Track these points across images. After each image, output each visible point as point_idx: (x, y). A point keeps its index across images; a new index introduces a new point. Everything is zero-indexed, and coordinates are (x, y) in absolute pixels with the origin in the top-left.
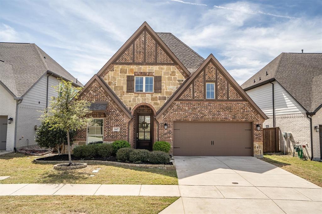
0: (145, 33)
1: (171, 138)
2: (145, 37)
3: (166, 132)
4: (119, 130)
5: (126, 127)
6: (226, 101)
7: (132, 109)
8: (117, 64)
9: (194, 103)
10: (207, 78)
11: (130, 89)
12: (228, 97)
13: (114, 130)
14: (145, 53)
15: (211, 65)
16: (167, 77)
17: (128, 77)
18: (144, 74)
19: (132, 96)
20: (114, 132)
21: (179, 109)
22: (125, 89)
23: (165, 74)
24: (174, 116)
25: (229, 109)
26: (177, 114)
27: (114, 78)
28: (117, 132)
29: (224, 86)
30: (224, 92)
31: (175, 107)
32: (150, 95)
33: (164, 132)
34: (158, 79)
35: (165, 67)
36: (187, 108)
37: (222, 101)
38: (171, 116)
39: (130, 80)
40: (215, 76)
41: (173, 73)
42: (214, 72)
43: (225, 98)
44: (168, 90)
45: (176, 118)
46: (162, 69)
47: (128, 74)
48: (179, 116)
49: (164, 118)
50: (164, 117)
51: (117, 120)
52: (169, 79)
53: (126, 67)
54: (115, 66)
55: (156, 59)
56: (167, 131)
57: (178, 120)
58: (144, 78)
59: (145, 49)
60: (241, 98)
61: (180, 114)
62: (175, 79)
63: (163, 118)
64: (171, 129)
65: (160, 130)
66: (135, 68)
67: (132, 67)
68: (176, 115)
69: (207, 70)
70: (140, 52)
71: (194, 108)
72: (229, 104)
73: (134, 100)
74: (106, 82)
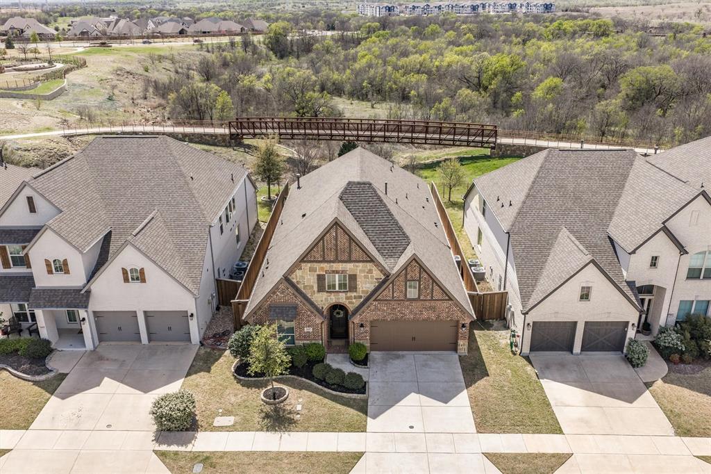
0: (336, 228)
1: (367, 337)
2: (336, 232)
3: (362, 331)
4: (311, 330)
5: (319, 327)
6: (430, 300)
7: (324, 308)
8: (305, 262)
9: (393, 303)
10: (409, 277)
11: (321, 288)
12: (432, 297)
13: (305, 330)
14: (336, 250)
15: (414, 263)
16: (363, 275)
17: (318, 276)
18: (337, 272)
19: (324, 295)
20: (307, 332)
21: (376, 308)
22: (316, 289)
23: (361, 271)
24: (371, 316)
25: (433, 309)
26: (375, 314)
27: (303, 277)
28: (310, 332)
29: (428, 285)
30: (428, 292)
31: (373, 307)
32: (344, 294)
33: (360, 332)
34: (353, 278)
35: (361, 264)
36: (385, 308)
37: (425, 300)
38: (368, 316)
39: (321, 279)
40: (418, 275)
41: (370, 271)
42: (417, 270)
43: (429, 298)
44: (364, 289)
45: (373, 318)
46: (357, 266)
47: (318, 273)
48: (376, 316)
49: (361, 319)
51: (309, 321)
52: (366, 277)
53: (316, 265)
54: (303, 265)
55: (350, 256)
56: (364, 330)
57: (375, 320)
58: (337, 276)
59: (336, 246)
60: (447, 298)
61: (377, 314)
62: (372, 277)
63: (359, 318)
64: (368, 329)
65: (356, 329)
66: (326, 266)
67: (322, 265)
68: (373, 315)
69: (409, 269)
70: (331, 249)
71: (394, 308)
72: (433, 304)
73: (326, 299)
74: (294, 281)
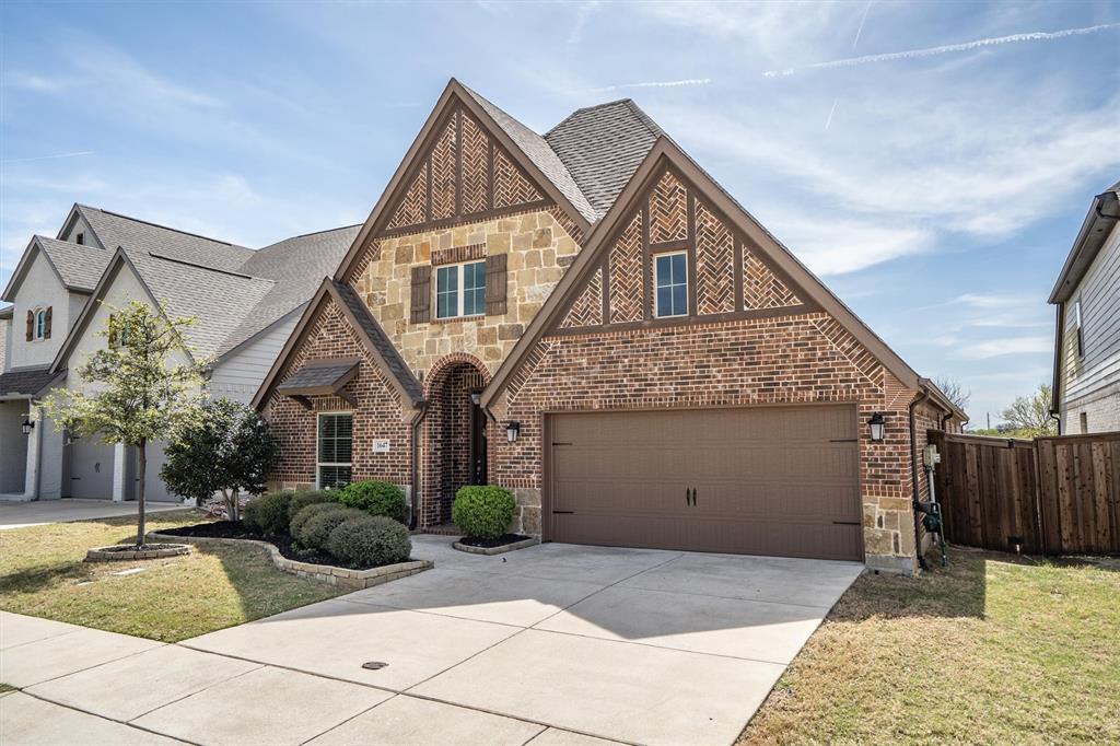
0: (459, 115)
1: (534, 477)
2: (458, 130)
3: (519, 453)
4: (387, 449)
5: (405, 437)
6: (729, 318)
7: (425, 376)
8: (388, 235)
9: (608, 338)
10: (653, 234)
11: (420, 314)
12: (739, 302)
13: (375, 449)
14: (457, 184)
15: (669, 181)
16: (524, 252)
17: (415, 271)
18: (457, 255)
19: (426, 329)
20: (378, 453)
21: (560, 366)
22: (407, 315)
23: (520, 242)
24: (543, 394)
25: (745, 351)
26: (553, 385)
27: (380, 281)
28: (383, 453)
29: (722, 258)
30: (723, 283)
31: (546, 360)
32: (474, 323)
33: (511, 453)
34: (499, 265)
35: (518, 219)
36: (584, 361)
37: (714, 319)
38: (533, 395)
39: (419, 279)
40: (684, 221)
41: (544, 237)
42: (682, 204)
43: (727, 307)
44: (528, 302)
45: (549, 399)
46: (508, 228)
47: (415, 264)
48: (558, 394)
49: (514, 404)
50: (512, 398)
51: (383, 416)
52: (532, 260)
53: (412, 241)
54: (384, 243)
55: (490, 197)
56: (523, 449)
57: (555, 407)
58: (461, 267)
59: (457, 170)
60: (797, 302)
61: (560, 384)
62: (549, 254)
63: (509, 402)
64: (534, 442)
65: (499, 444)
66: (433, 239)
67: (425, 237)
68: (548, 390)
69: (653, 203)
70: (446, 184)
71: (611, 361)
72: (744, 331)
73: (431, 345)
74: (363, 295)
